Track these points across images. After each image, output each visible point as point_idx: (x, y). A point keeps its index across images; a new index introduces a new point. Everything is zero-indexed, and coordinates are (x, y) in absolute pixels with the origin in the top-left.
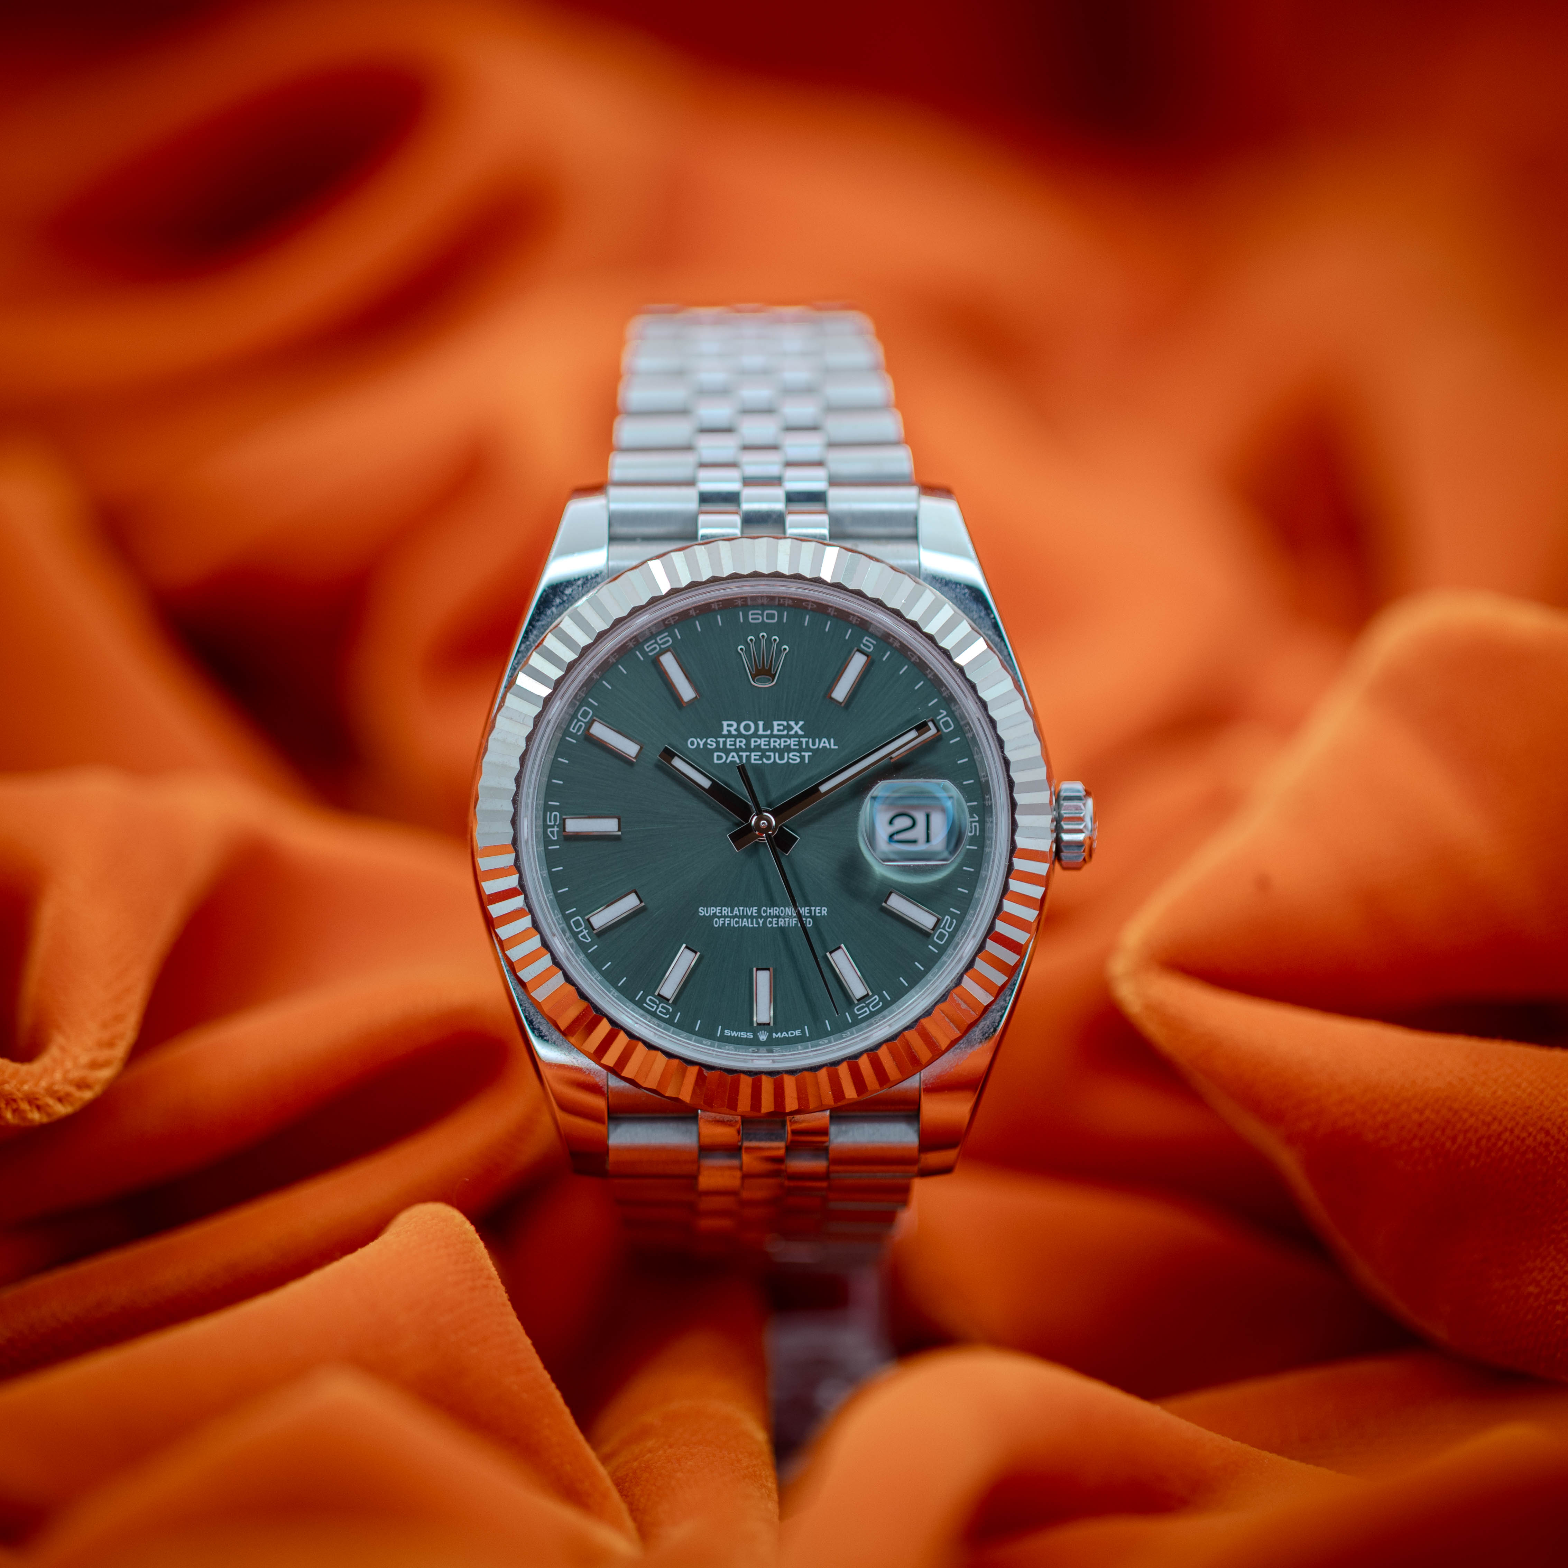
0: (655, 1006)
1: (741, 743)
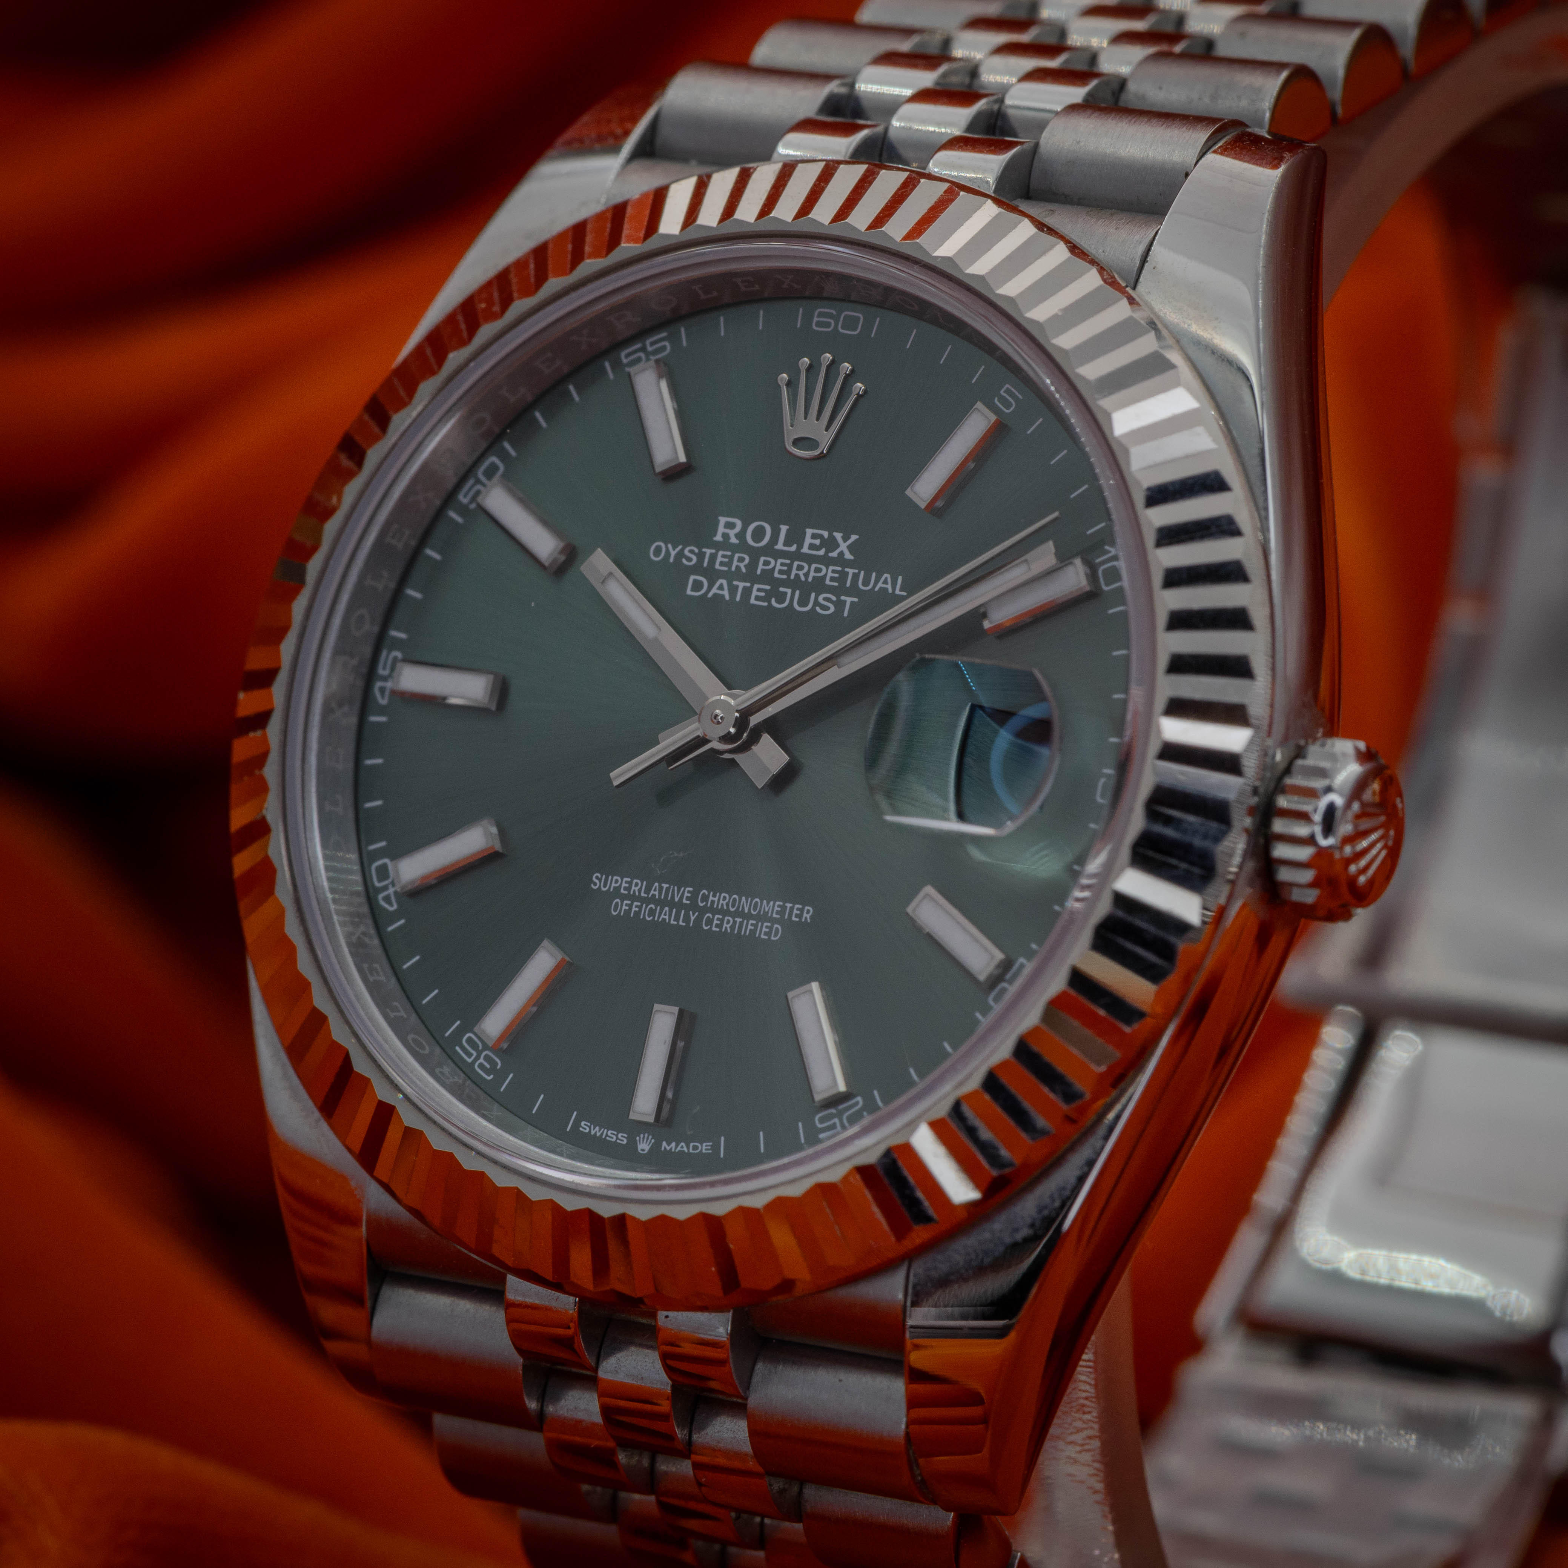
0: (475, 1054)
1: (740, 561)
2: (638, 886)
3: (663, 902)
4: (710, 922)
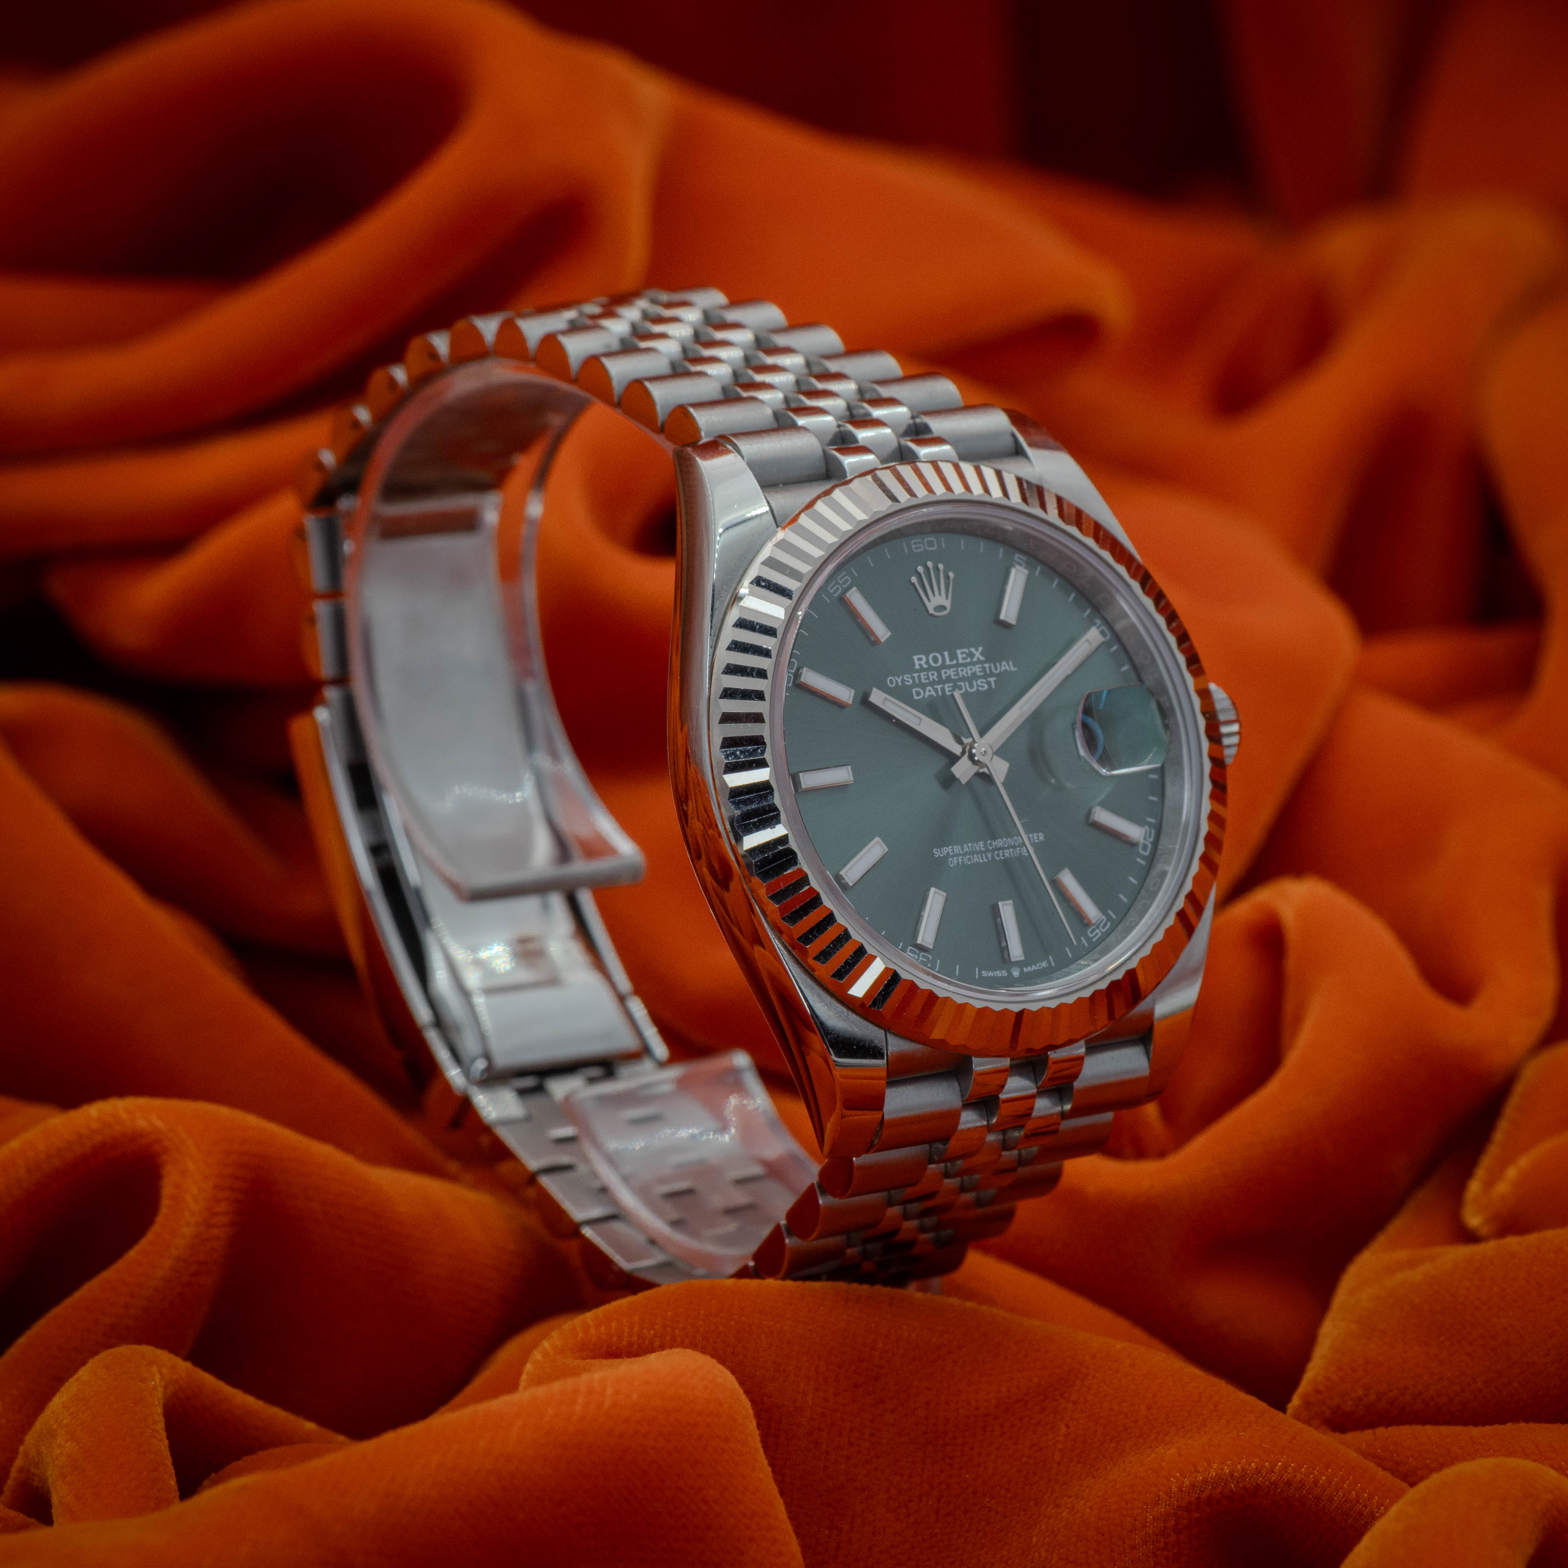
0: (916, 957)
1: (934, 676)
2: (957, 849)
3: (972, 853)
4: (998, 855)
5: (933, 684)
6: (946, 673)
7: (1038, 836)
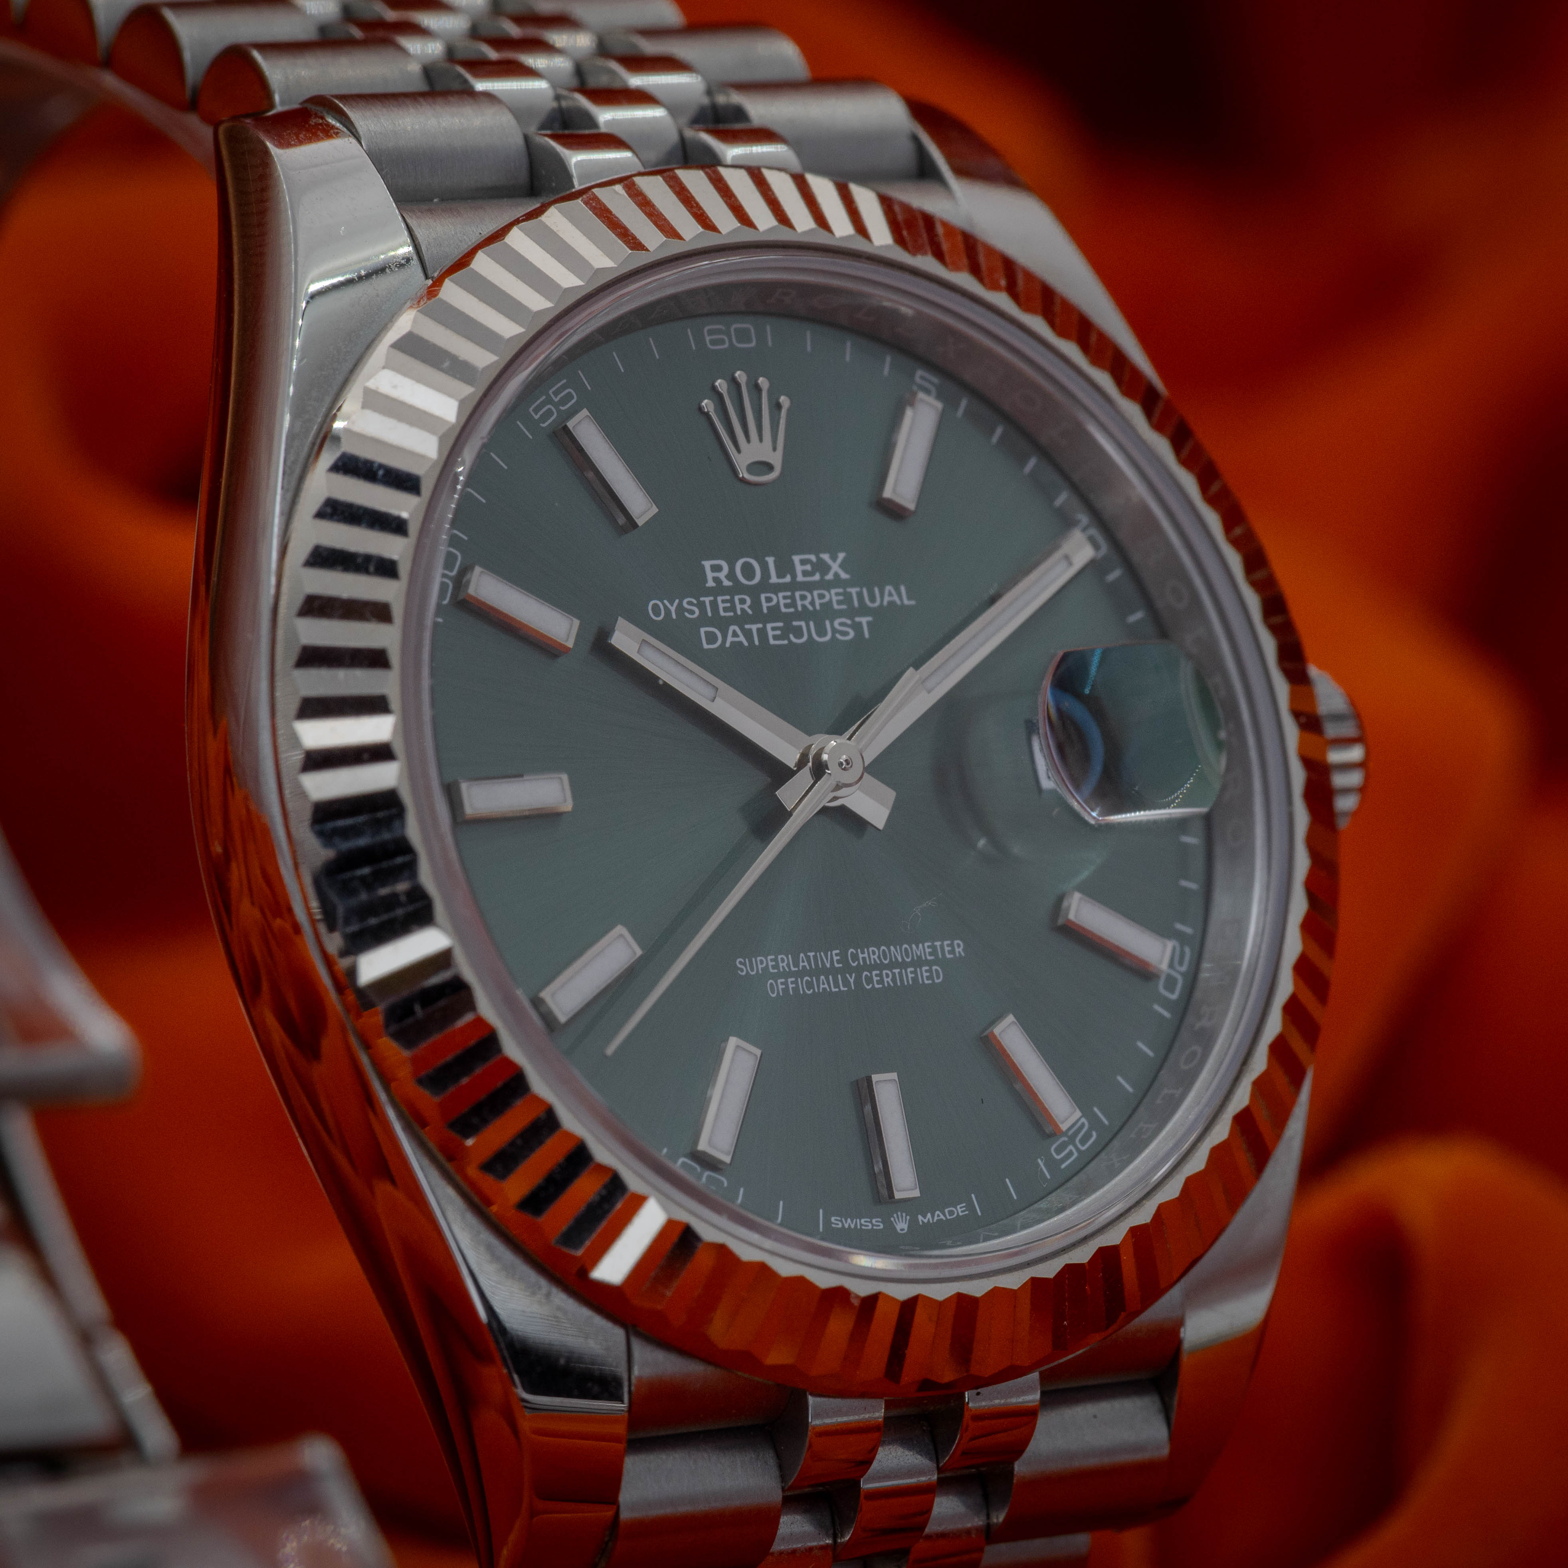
1: (744, 603)
2: (784, 962)
3: (816, 972)
4: (869, 980)
5: (742, 620)
6: (769, 600)
7: (952, 945)
